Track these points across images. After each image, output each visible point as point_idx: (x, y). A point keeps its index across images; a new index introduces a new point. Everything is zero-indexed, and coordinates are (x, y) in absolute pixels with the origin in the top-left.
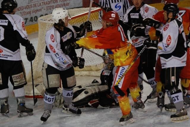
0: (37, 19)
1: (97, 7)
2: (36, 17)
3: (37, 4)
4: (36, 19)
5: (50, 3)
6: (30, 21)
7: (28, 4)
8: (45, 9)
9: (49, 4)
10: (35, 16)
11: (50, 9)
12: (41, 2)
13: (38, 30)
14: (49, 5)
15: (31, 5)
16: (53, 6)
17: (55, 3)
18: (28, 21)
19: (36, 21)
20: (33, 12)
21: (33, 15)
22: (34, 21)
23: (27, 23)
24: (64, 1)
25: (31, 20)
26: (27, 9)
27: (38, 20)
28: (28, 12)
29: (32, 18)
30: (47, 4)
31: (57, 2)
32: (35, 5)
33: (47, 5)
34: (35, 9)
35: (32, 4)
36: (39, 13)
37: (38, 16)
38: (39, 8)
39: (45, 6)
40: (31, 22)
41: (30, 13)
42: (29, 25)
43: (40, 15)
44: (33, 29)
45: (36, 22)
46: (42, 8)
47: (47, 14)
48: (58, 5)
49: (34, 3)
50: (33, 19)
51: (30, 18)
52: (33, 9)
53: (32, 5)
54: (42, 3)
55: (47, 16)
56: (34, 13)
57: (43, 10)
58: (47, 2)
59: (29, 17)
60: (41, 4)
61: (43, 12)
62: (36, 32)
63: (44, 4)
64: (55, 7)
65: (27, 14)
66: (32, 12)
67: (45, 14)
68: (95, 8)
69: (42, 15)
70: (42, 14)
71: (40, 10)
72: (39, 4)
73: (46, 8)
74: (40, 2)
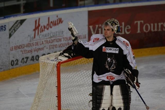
0: (39, 58)
2: (38, 56)
3: (39, 43)
4: (37, 58)
5: (53, 41)
6: (31, 60)
7: (30, 42)
8: (47, 48)
9: (52, 43)
10: (36, 55)
11: (53, 48)
12: (44, 40)
13: (39, 70)
14: (52, 44)
15: (33, 44)
16: (57, 45)
17: (58, 42)
18: (29, 60)
19: (38, 60)
20: (34, 51)
21: (35, 54)
22: (35, 60)
23: (27, 63)
24: (68, 40)
25: (33, 59)
26: (28, 47)
28: (30, 50)
29: (33, 57)
30: (50, 42)
31: (61, 41)
32: (37, 44)
33: (50, 44)
34: (37, 47)
35: (34, 42)
36: (41, 52)
37: (40, 55)
38: (41, 46)
39: (47, 45)
40: (32, 61)
41: (31, 51)
42: (30, 64)
43: (42, 54)
44: (34, 69)
45: (37, 62)
46: (45, 47)
47: (49, 53)
48: (62, 44)
49: (36, 41)
50: (35, 58)
51: (31, 57)
52: (34, 47)
53: (34, 44)
54: (45, 41)
55: (48, 55)
56: (36, 52)
57: (45, 48)
58: (50, 41)
59: (30, 55)
60: (44, 42)
61: (46, 51)
62: (37, 72)
63: (47, 42)
64: (58, 46)
65: (28, 52)
66: (33, 51)
67: (47, 53)
69: (44, 55)
70: (44, 53)
71: (42, 49)
72: (41, 42)
73: (48, 47)
74: (42, 40)
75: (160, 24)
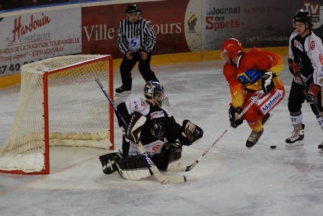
0: (19, 67)
1: (101, 54)
2: (18, 65)
3: (19, 48)
4: (17, 68)
5: (37, 46)
6: (10, 69)
7: (8, 47)
8: (30, 55)
9: (36, 48)
10: (16, 63)
11: (38, 55)
12: (25, 45)
13: (20, 82)
14: (36, 50)
15: (12, 49)
16: (42, 50)
17: (44, 47)
18: (6, 69)
19: (18, 69)
20: (14, 58)
21: (15, 62)
22: (15, 70)
23: (5, 73)
24: (56, 45)
25: (12, 68)
26: (6, 54)
27: (21, 68)
28: (8, 57)
29: (12, 66)
30: (33, 47)
31: (48, 45)
32: (17, 49)
33: (33, 49)
34: (18, 53)
35: (14, 46)
36: (23, 59)
37: (21, 63)
38: (22, 53)
39: (30, 51)
40: (11, 71)
41: (10, 58)
42: (8, 75)
43: (23, 63)
44: (14, 80)
45: (17, 72)
46: (27, 53)
47: (33, 61)
48: (48, 49)
49: (16, 46)
50: (14, 67)
51: (10, 66)
52: (14, 53)
53: (14, 49)
54: (27, 45)
55: (32, 63)
56: (16, 60)
57: (27, 56)
58: (33, 45)
59: (8, 64)
60: (26, 48)
61: (28, 58)
62: (18, 84)
63: (30, 47)
64: (44, 52)
65: (6, 60)
66: (12, 58)
67: (30, 60)
68: (99, 55)
69: (26, 63)
70: (26, 61)
71: (24, 55)
72: (23, 47)
73: (31, 53)
74: (24, 45)
75: (171, 25)
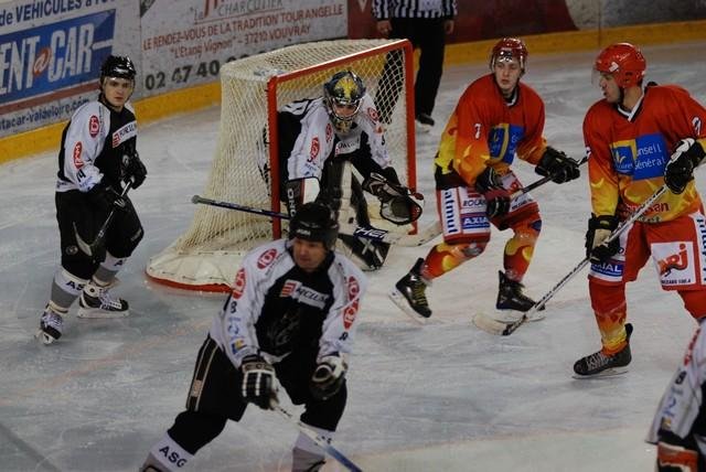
0: (218, 68)
1: (388, 39)
2: (217, 64)
3: (218, 28)
4: (215, 69)
5: (255, 23)
6: (199, 73)
7: (193, 27)
8: (240, 42)
9: (252, 27)
10: (213, 59)
11: (256, 41)
12: (230, 21)
13: (219, 100)
14: (252, 31)
15: (202, 30)
16: (265, 32)
17: (268, 24)
18: (192, 72)
19: (216, 73)
20: (207, 50)
21: (207, 57)
22: (209, 74)
23: (188, 81)
24: (295, 20)
25: (202, 70)
26: (190, 40)
27: (221, 70)
28: (195, 48)
29: (203, 65)
30: (246, 26)
31: (276, 22)
32: (213, 30)
33: (247, 31)
34: (214, 39)
35: (206, 25)
36: (227, 52)
37: (221, 61)
38: (223, 38)
39: (241, 34)
40: (201, 76)
41: (198, 50)
42: (195, 86)
43: (226, 58)
44: (207, 96)
45: (214, 78)
46: (234, 38)
47: (246, 56)
48: (278, 30)
49: (209, 24)
50: (208, 69)
51: (199, 66)
52: (206, 39)
53: (206, 30)
54: (234, 23)
55: (244, 59)
56: (210, 53)
57: (235, 43)
58: (246, 21)
59: (195, 62)
60: (232, 26)
61: (237, 48)
62: (216, 105)
63: (240, 26)
64: (269, 36)
65: (191, 53)
66: (203, 50)
67: (240, 54)
68: (383, 40)
69: (233, 59)
70: (232, 54)
71: (228, 43)
72: (224, 27)
73: (243, 38)
74: (226, 21)
